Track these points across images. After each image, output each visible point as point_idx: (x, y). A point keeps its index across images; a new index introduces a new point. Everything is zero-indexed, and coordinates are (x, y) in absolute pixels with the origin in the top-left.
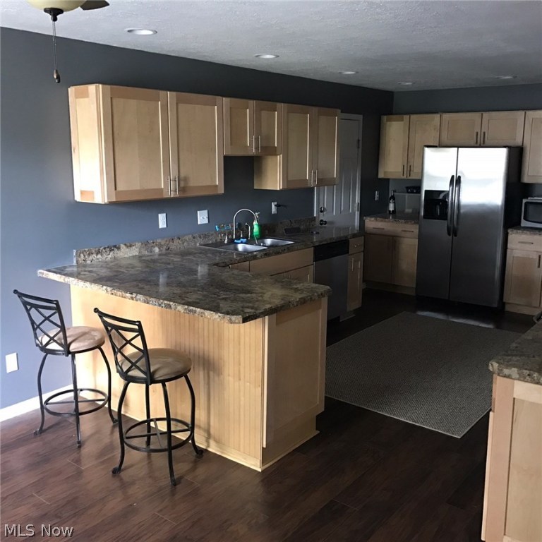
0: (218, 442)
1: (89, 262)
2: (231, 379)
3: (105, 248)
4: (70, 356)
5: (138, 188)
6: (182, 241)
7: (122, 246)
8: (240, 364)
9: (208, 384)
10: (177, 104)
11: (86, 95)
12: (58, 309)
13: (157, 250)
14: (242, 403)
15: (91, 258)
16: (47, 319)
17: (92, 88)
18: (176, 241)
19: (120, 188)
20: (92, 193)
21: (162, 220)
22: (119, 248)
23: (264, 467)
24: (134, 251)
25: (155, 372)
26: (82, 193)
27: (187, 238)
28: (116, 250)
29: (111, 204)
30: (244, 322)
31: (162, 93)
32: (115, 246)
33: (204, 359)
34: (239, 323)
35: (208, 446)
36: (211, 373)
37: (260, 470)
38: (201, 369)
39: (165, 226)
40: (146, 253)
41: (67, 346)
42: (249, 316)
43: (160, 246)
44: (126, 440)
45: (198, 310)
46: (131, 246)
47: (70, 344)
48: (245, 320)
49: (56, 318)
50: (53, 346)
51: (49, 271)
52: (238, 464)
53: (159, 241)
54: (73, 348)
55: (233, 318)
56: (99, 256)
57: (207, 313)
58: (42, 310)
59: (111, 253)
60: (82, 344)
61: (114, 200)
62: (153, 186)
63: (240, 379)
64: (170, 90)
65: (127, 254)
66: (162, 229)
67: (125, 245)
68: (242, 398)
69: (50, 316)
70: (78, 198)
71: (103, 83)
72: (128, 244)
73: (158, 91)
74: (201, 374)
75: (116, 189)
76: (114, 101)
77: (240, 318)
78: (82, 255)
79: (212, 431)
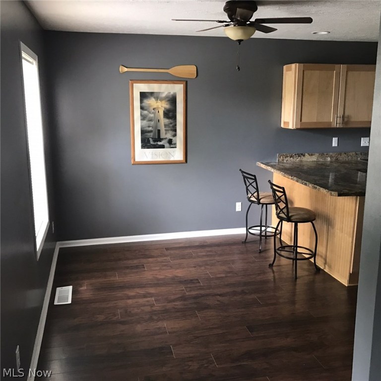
0: (330, 267)
1: (285, 161)
2: (338, 231)
3: (295, 155)
4: (261, 205)
5: (315, 121)
6: (347, 155)
7: (306, 154)
8: (343, 223)
9: (328, 233)
10: (347, 71)
11: (290, 70)
12: (255, 180)
13: (329, 159)
14: (342, 245)
15: (286, 159)
16: (251, 184)
17: (293, 65)
18: (343, 155)
19: (303, 121)
20: (288, 123)
21: (335, 142)
22: (304, 156)
23: (350, 285)
24: (314, 158)
25: (292, 216)
26: (285, 123)
27: (351, 154)
28: (302, 157)
29: (297, 129)
30: (338, 196)
31: (337, 66)
32: (302, 154)
33: (327, 218)
34: (336, 196)
35: (325, 268)
36: (329, 227)
37: (347, 285)
38: (326, 223)
39: (337, 145)
40: (321, 160)
41: (259, 200)
42: (343, 193)
43: (331, 157)
44: (277, 251)
45: (318, 187)
46: (312, 155)
47: (261, 199)
48: (339, 195)
49: (254, 184)
50: (253, 199)
51: (262, 163)
52: (336, 280)
53: (331, 154)
54: (262, 201)
55: (333, 193)
56: (292, 159)
57: (321, 189)
58: (249, 180)
59: (299, 158)
60: (266, 200)
61: (299, 127)
62: (325, 120)
63: (342, 232)
64: (343, 64)
65: (309, 159)
66: (334, 147)
67: (308, 154)
68: (343, 243)
69: (252, 183)
70: (282, 126)
71: (299, 62)
72: (310, 154)
73: (334, 65)
74: (325, 227)
75: (301, 121)
76: (305, 73)
77: (336, 193)
78: (281, 157)
79: (327, 260)
